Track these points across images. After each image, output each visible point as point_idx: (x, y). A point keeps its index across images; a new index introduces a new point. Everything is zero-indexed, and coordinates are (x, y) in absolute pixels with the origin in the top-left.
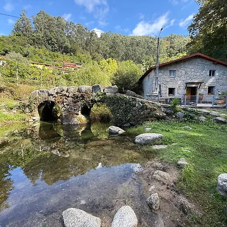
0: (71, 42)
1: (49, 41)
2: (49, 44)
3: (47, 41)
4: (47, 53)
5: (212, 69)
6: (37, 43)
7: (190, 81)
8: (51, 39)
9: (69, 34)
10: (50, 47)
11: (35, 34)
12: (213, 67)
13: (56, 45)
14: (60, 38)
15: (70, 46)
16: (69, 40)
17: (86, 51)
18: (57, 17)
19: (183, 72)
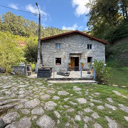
0: (27, 30)
1: (12, 29)
2: (12, 30)
3: (11, 28)
4: (10, 35)
5: (89, 44)
6: (4, 29)
7: (73, 52)
8: (13, 27)
9: (26, 26)
10: (13, 32)
11: (3, 24)
12: (90, 42)
13: (16, 31)
14: (19, 27)
15: (25, 32)
16: (26, 29)
17: (36, 36)
18: (19, 16)
19: (67, 45)
